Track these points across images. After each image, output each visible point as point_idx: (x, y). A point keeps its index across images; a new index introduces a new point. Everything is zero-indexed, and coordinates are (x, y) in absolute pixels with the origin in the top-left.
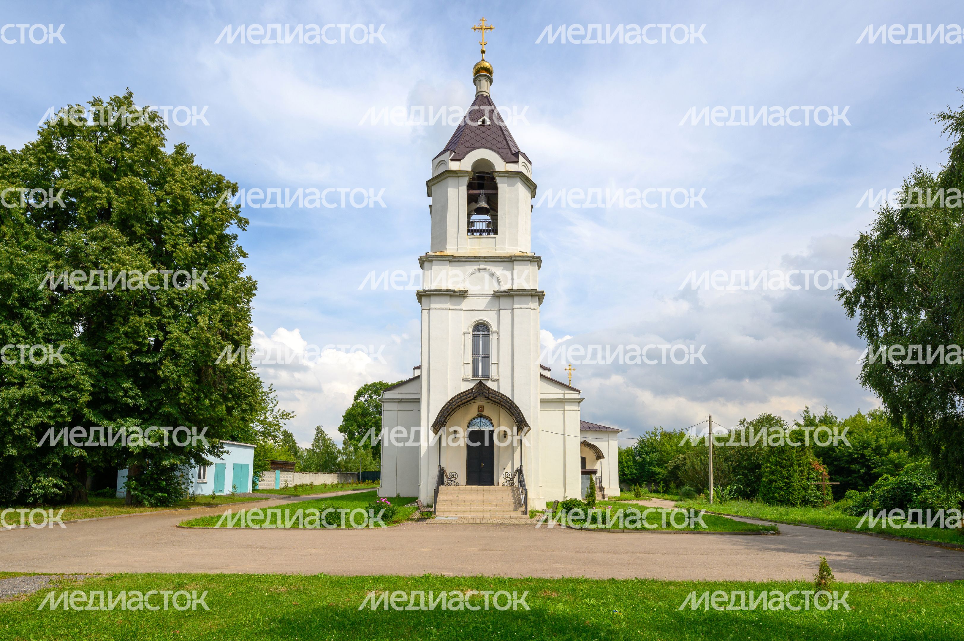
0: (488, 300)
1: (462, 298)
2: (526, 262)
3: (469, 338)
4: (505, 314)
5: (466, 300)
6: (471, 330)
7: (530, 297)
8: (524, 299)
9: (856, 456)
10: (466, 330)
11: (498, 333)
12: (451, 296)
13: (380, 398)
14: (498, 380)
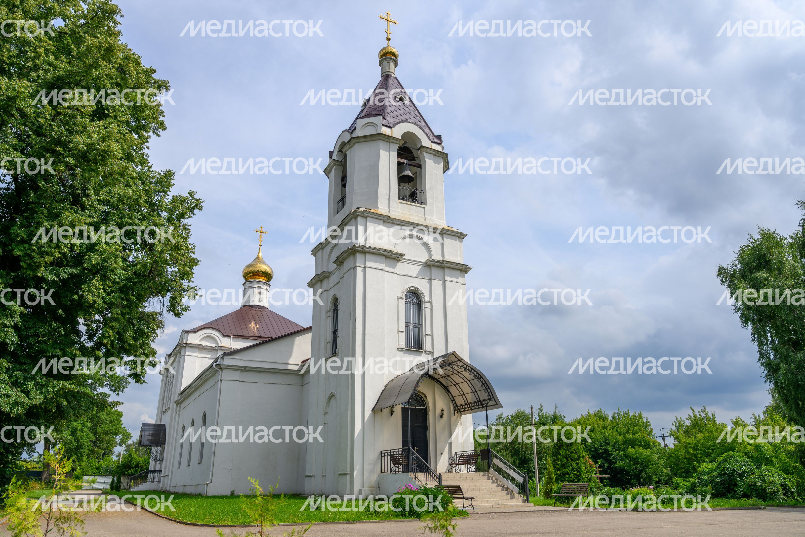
0: (419, 267)
1: (396, 261)
2: (454, 237)
3: (402, 303)
4: (437, 284)
5: (399, 264)
6: (404, 296)
7: (459, 272)
8: (454, 272)
9: (601, 451)
10: (399, 295)
11: (431, 303)
12: (387, 257)
13: (218, 363)
14: (432, 353)
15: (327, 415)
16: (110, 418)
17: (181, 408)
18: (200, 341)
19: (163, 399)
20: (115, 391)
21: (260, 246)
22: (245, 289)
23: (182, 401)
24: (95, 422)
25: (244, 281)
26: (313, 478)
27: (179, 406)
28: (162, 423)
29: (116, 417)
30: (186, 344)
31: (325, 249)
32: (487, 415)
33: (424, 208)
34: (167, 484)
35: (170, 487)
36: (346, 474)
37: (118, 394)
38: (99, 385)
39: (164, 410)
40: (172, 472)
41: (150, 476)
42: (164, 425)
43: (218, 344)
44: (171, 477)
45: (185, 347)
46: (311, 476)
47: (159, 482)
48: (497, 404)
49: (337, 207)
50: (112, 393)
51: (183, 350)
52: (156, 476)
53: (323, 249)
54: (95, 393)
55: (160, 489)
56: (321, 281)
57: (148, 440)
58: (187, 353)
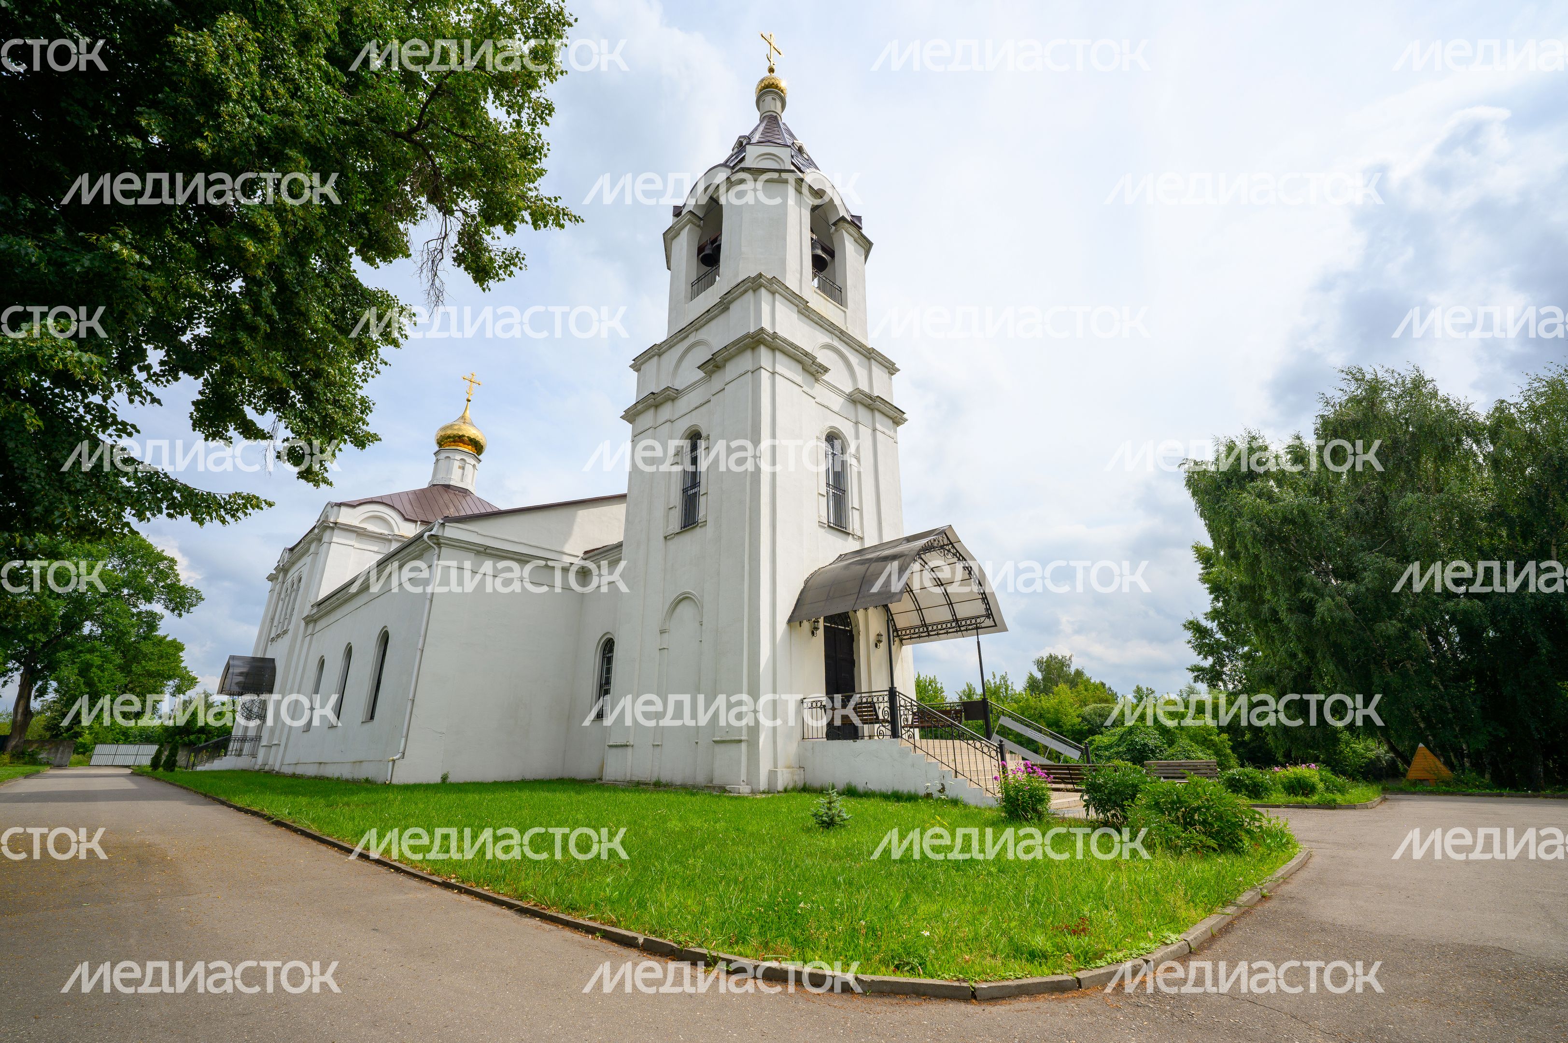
0: (843, 400)
1: (816, 377)
2: (883, 366)
4: (865, 432)
5: (819, 384)
6: (824, 437)
7: (893, 419)
8: (887, 417)
10: (819, 435)
12: (804, 367)
13: (432, 533)
14: (861, 539)
15: (666, 635)
16: (160, 650)
17: (317, 629)
18: (363, 521)
19: (273, 619)
20: (173, 610)
21: (469, 401)
22: (437, 460)
23: (321, 617)
24: (129, 657)
25: (437, 449)
26: (630, 749)
27: (311, 626)
28: (268, 656)
29: (171, 650)
30: (336, 523)
31: (665, 357)
32: (978, 643)
33: (845, 312)
34: (275, 761)
35: (282, 764)
36: (740, 741)
37: (180, 615)
38: (145, 598)
39: (272, 635)
40: (288, 739)
41: (233, 746)
42: (273, 660)
43: (393, 531)
44: (286, 747)
45: (333, 528)
46: (627, 746)
47: (254, 755)
48: (996, 625)
49: (690, 290)
50: (167, 613)
51: (327, 534)
52: (247, 746)
53: (660, 355)
54: (134, 610)
55: (257, 767)
56: (657, 406)
57: (237, 683)
58: (335, 539)
